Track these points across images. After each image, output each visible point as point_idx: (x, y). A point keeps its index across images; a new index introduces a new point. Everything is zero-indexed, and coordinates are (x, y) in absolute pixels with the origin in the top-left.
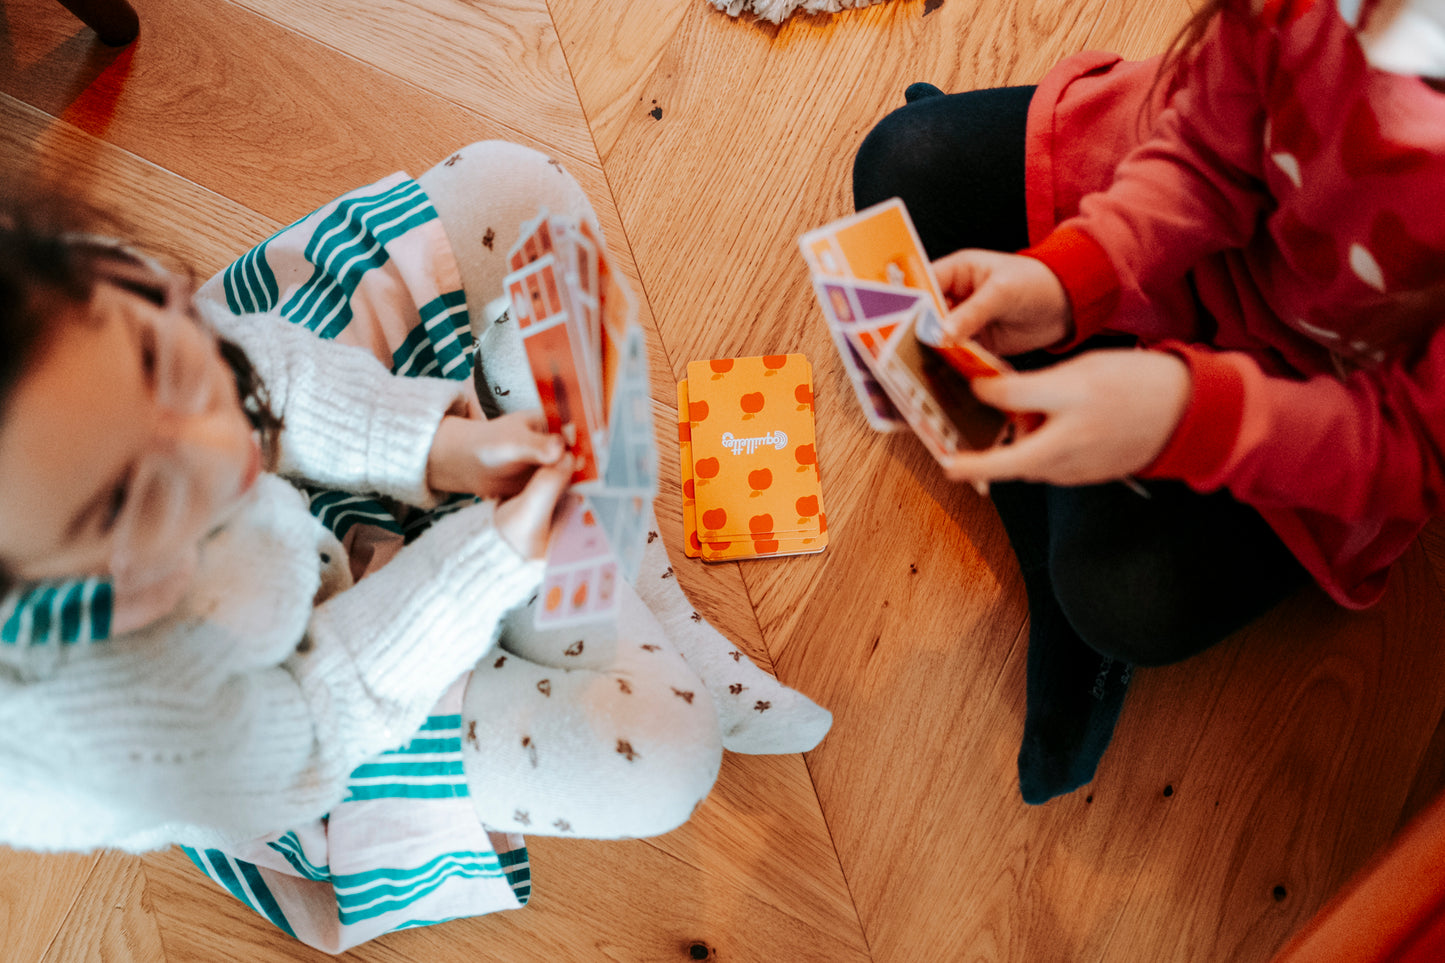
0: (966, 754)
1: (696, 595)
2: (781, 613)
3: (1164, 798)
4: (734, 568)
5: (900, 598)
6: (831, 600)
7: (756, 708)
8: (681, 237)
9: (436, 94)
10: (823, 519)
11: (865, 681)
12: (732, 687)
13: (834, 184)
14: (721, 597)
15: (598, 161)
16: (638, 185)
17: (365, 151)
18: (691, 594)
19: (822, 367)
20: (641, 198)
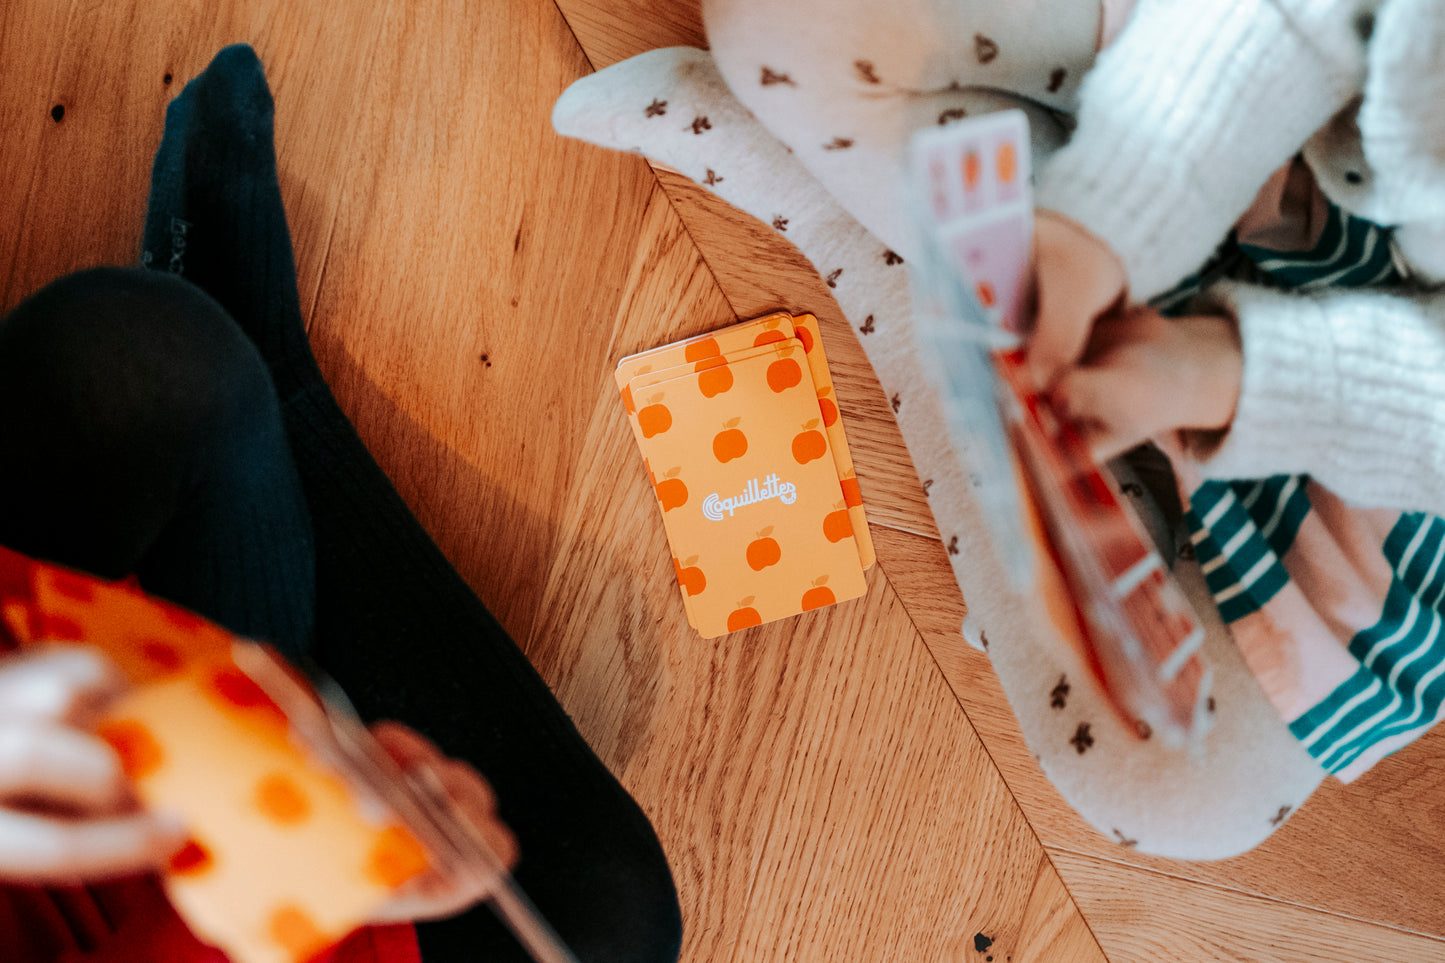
0: (358, 110)
1: (786, 262)
2: (662, 260)
3: (63, 103)
4: (740, 311)
5: (496, 314)
6: (595, 293)
7: (664, 104)
8: (913, 772)
9: (1300, 908)
10: (629, 406)
11: (523, 184)
12: (708, 127)
13: (711, 892)
14: (753, 267)
15: (1053, 858)
16: (989, 835)
17: (1386, 806)
18: (799, 262)
19: (674, 626)
20: (981, 816)
